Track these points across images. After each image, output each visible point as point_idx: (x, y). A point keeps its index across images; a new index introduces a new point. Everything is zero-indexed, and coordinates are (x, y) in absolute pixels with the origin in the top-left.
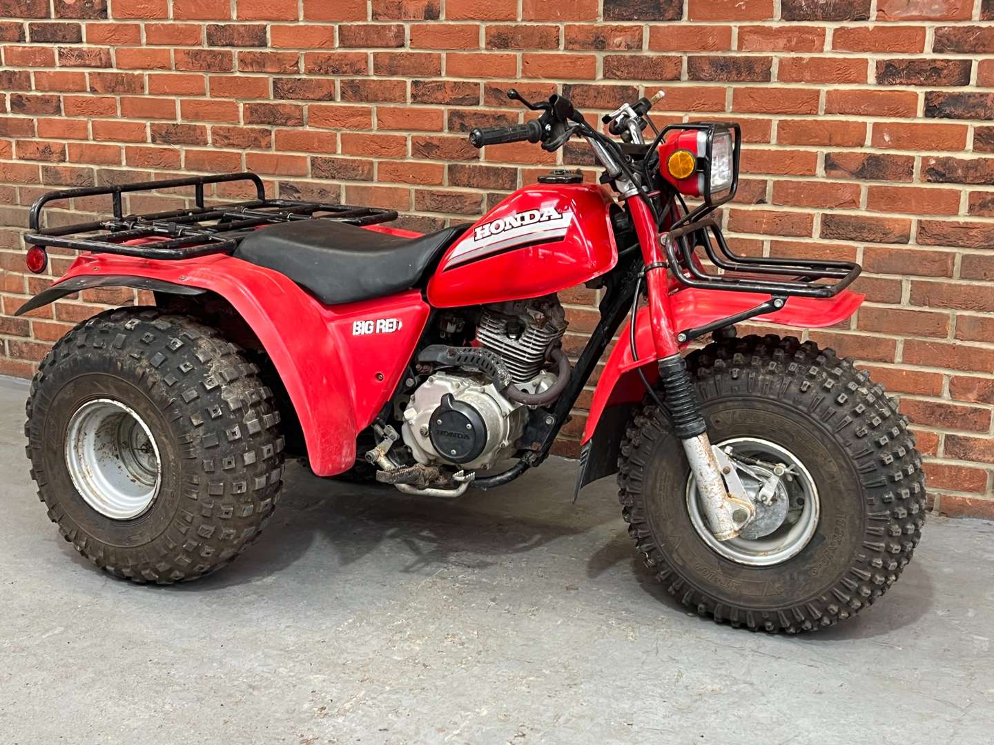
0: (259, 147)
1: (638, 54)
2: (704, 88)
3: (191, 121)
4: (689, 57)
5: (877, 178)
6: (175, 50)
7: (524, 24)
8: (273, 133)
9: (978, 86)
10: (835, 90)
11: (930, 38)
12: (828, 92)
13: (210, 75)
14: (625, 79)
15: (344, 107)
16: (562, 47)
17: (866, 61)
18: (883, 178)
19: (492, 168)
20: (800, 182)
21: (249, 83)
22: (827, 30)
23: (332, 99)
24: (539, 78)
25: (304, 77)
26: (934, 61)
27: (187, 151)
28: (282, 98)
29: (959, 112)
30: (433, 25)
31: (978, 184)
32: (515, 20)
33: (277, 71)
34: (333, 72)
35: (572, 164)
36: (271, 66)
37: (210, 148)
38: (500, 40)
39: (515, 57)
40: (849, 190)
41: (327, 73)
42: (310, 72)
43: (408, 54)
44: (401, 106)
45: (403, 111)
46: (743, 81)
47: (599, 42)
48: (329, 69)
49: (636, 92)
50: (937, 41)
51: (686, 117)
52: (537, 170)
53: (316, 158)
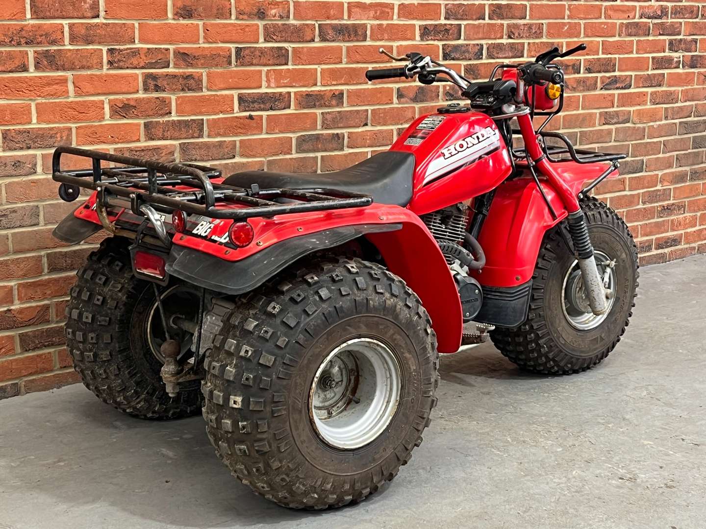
1: (287, 22)
2: (329, 46)
4: (319, 24)
5: (423, 101)
9: (465, 40)
10: (401, 45)
11: (443, 11)
12: (397, 47)
14: (279, 42)
15: (40, 78)
16: (233, 17)
17: (414, 26)
18: (426, 101)
19: (183, 120)
20: (385, 109)
22: (395, 5)
23: (25, 69)
24: (218, 43)
26: (445, 25)
29: (458, 56)
34: (26, 43)
35: (245, 111)
38: (186, 12)
39: (198, 25)
40: (410, 110)
41: (19, 44)
43: (104, 24)
44: (98, 73)
45: (99, 77)
46: (352, 41)
47: (261, 14)
48: (22, 40)
49: (287, 50)
50: (447, 13)
51: (319, 68)
52: (219, 119)
53: (9, 130)
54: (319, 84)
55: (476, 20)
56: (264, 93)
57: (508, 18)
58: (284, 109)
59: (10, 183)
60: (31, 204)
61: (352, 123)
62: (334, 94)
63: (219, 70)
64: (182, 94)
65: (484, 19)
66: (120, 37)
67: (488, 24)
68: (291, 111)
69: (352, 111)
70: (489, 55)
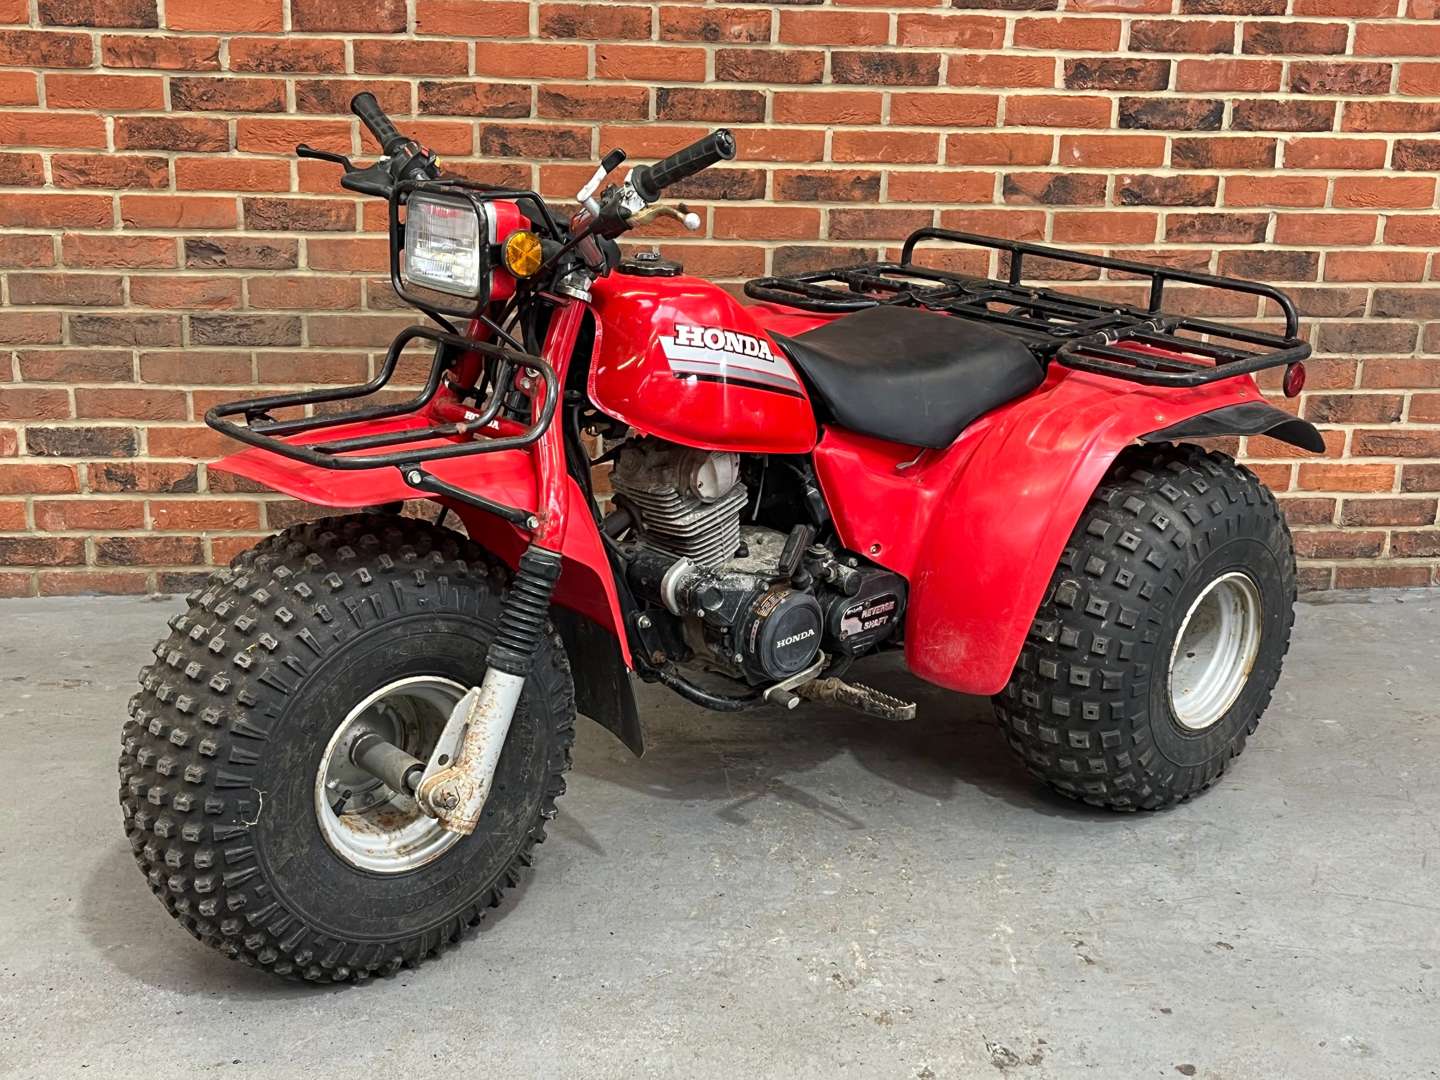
0: (148, 186)
1: (764, 48)
2: (853, 93)
3: (9, 148)
4: (833, 53)
5: (1064, 203)
7: (599, 3)
8: (172, 165)
9: (1177, 91)
10: (1017, 96)
11: (1125, 33)
12: (1009, 99)
13: (47, 72)
14: (747, 81)
15: (305, 122)
16: (655, 36)
17: (1053, 60)
18: (1073, 203)
20: (973, 212)
21: (126, 85)
22: (1008, 21)
23: (280, 108)
24: (622, 79)
25: (229, 76)
26: (1130, 60)
28: (189, 108)
29: (1157, 121)
31: (1177, 205)
33: (180, 66)
34: (283, 69)
35: (672, 197)
36: (169, 59)
37: (49, 190)
38: (563, 26)
39: (585, 49)
40: (1032, 218)
41: (271, 70)
42: (240, 68)
43: (414, 43)
44: (403, 120)
45: (405, 127)
46: (904, 84)
47: (710, 31)
48: (276, 63)
49: (762, 98)
50: (1134, 37)
51: (829, 131)
53: (254, 199)
54: (827, 156)
55: (1209, 52)
57: (1291, 51)
58: (750, 198)
59: (255, 278)
60: (289, 313)
61: (895, 233)
62: (859, 178)
63: (623, 125)
64: (550, 162)
66: (442, 64)
67: (1239, 61)
68: (766, 203)
69: (898, 211)
70: (1239, 123)
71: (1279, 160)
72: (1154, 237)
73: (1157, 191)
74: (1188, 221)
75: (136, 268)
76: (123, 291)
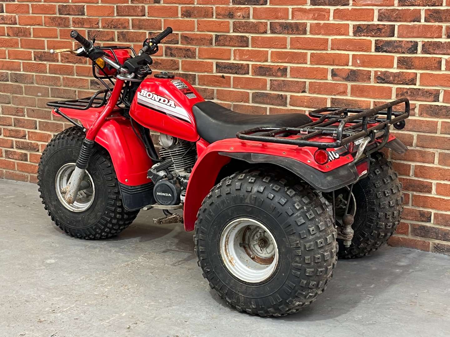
0: (82, 63)
1: (248, 21)
2: (277, 37)
4: (270, 22)
5: (355, 81)
6: (44, 16)
7: (198, 6)
9: (398, 37)
10: (335, 39)
11: (376, 14)
12: (332, 40)
13: (60, 28)
14: (243, 32)
16: (214, 17)
17: (348, 25)
18: (358, 81)
19: (185, 74)
20: (320, 83)
22: (331, 10)
23: (113, 40)
24: (204, 32)
25: (101, 30)
26: (378, 25)
27: (50, 65)
29: (390, 49)
30: (158, 6)
31: (400, 84)
32: (193, 4)
33: (89, 27)
34: (114, 28)
35: (220, 73)
36: (87, 24)
37: (60, 63)
38: (187, 13)
39: (194, 21)
40: (342, 86)
41: (111, 28)
42: (104, 27)
43: (147, 19)
46: (294, 34)
47: (231, 15)
48: (112, 26)
49: (248, 38)
50: (380, 16)
51: (270, 51)
52: (204, 75)
54: (269, 60)
55: (411, 21)
56: (231, 63)
57: (447, 21)
58: (245, 74)
61: (293, 89)
62: (280, 68)
63: (205, 47)
64: (184, 59)
65: (419, 21)
66: (155, 26)
67: (423, 25)
68: (249, 76)
69: (293, 81)
70: (424, 51)
71: (443, 67)
72: (391, 97)
73: (391, 78)
74: (405, 91)
75: (79, 88)
76: (76, 94)
